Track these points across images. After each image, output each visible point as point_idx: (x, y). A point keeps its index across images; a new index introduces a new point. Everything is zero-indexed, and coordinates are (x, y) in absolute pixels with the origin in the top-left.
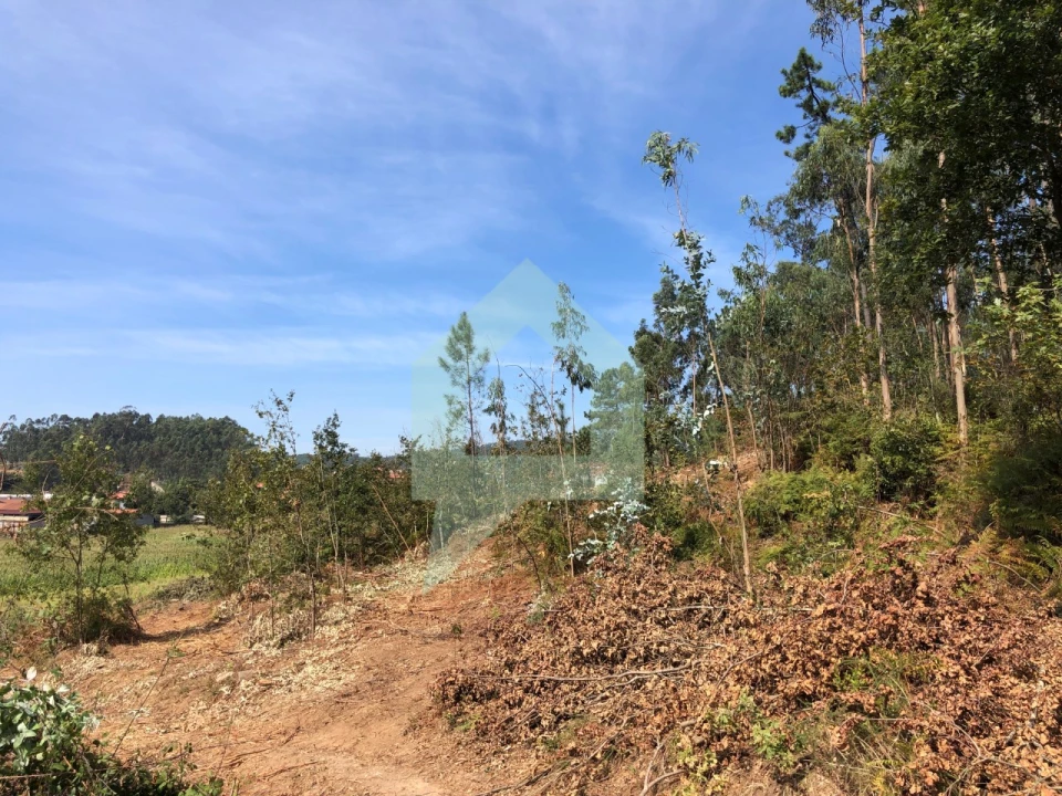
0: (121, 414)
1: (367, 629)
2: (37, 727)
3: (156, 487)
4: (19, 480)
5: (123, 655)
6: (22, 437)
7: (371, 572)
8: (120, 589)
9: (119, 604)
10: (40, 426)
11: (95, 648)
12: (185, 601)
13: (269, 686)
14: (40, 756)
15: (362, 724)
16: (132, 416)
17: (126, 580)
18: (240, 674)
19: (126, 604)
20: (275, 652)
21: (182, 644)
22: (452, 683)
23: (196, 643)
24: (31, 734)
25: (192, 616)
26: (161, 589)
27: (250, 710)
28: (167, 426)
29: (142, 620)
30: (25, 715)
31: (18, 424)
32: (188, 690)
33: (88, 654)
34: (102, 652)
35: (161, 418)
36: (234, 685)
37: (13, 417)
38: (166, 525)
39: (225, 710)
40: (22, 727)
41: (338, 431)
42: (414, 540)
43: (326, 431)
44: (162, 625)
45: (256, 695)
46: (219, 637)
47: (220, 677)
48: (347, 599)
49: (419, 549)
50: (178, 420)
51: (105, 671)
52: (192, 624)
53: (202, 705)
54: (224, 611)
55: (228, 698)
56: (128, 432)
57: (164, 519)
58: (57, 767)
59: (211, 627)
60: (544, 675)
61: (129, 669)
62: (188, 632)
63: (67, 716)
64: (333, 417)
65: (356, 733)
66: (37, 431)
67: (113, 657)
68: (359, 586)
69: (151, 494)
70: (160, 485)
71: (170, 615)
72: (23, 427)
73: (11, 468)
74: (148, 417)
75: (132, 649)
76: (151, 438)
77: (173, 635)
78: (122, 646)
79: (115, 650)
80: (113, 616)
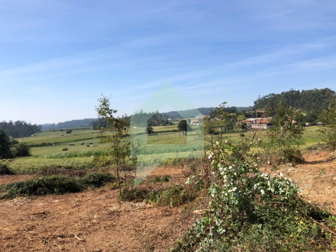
0: (290, 91)
2: (284, 189)
3: (304, 114)
4: (262, 114)
5: (300, 168)
6: (262, 101)
8: (296, 146)
9: (297, 151)
10: (267, 98)
11: (291, 164)
12: (317, 151)
14: (286, 198)
16: (293, 91)
17: (298, 144)
19: (299, 151)
21: (318, 165)
23: (324, 166)
24: (283, 191)
25: (321, 156)
26: (309, 147)
28: (305, 94)
29: (304, 156)
30: (281, 186)
31: (261, 98)
32: (323, 181)
33: (289, 166)
34: (293, 166)
35: (303, 91)
37: (259, 96)
38: (308, 126)
44: (310, 159)
46: (332, 164)
50: (309, 91)
51: (295, 172)
52: (321, 159)
53: (329, 187)
54: (333, 155)
56: (293, 96)
57: (307, 124)
58: (291, 202)
59: (328, 161)
61: (302, 172)
62: (320, 162)
63: (292, 187)
66: (266, 99)
67: (297, 168)
69: (302, 116)
71: (313, 155)
72: (262, 98)
73: (260, 111)
74: (298, 91)
75: (302, 165)
76: (300, 98)
77: (315, 162)
78: (300, 165)
79: (297, 166)
80: (295, 155)
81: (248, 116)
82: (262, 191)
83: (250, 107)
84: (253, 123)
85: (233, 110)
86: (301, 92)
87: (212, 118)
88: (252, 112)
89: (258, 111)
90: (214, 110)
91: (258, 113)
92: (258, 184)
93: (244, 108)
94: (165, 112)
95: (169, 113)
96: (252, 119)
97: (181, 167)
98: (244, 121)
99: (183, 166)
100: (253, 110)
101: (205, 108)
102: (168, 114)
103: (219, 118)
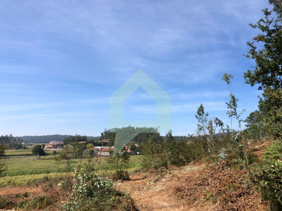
0: (128, 127)
1: (171, 180)
2: (108, 184)
3: (136, 145)
4: (107, 143)
5: (126, 183)
6: (108, 133)
7: (179, 168)
8: (126, 170)
9: (125, 172)
11: (120, 181)
12: (140, 173)
13: (149, 189)
14: (108, 188)
15: (162, 195)
17: (127, 167)
18: (144, 186)
19: (127, 172)
20: (153, 183)
21: (137, 181)
22: (176, 188)
23: (139, 181)
25: (141, 176)
26: (136, 170)
27: (145, 193)
28: (138, 130)
29: (130, 177)
31: (107, 130)
32: (135, 189)
33: (119, 182)
34: (122, 182)
35: (137, 128)
36: (143, 188)
37: (106, 129)
39: (141, 193)
40: (106, 184)
41: (172, 133)
42: (191, 160)
43: (169, 133)
44: (135, 178)
45: (146, 190)
47: (141, 187)
48: (170, 173)
49: (192, 163)
51: (122, 185)
52: (140, 178)
53: (137, 192)
54: (146, 175)
55: (142, 190)
57: (138, 153)
59: (143, 179)
60: (191, 187)
61: (126, 185)
62: (139, 179)
64: (170, 130)
65: (161, 197)
67: (124, 183)
68: (174, 171)
69: (135, 147)
70: (137, 144)
71: (137, 176)
72: (108, 131)
73: (106, 141)
75: (127, 182)
77: (136, 180)
78: (126, 181)
79: (124, 182)
80: (124, 175)
81: (96, 144)
82: (98, 186)
83: (98, 137)
84: (99, 151)
85: (84, 139)
86: (135, 128)
87: (66, 144)
88: (99, 141)
89: (104, 141)
90: (67, 137)
91: (104, 142)
92: (97, 183)
93: (93, 137)
94: (19, 136)
95: (23, 137)
96: (99, 147)
97: (36, 187)
98: (93, 148)
99: (37, 186)
100: (100, 140)
101: (60, 135)
102: (22, 139)
103: (72, 145)
